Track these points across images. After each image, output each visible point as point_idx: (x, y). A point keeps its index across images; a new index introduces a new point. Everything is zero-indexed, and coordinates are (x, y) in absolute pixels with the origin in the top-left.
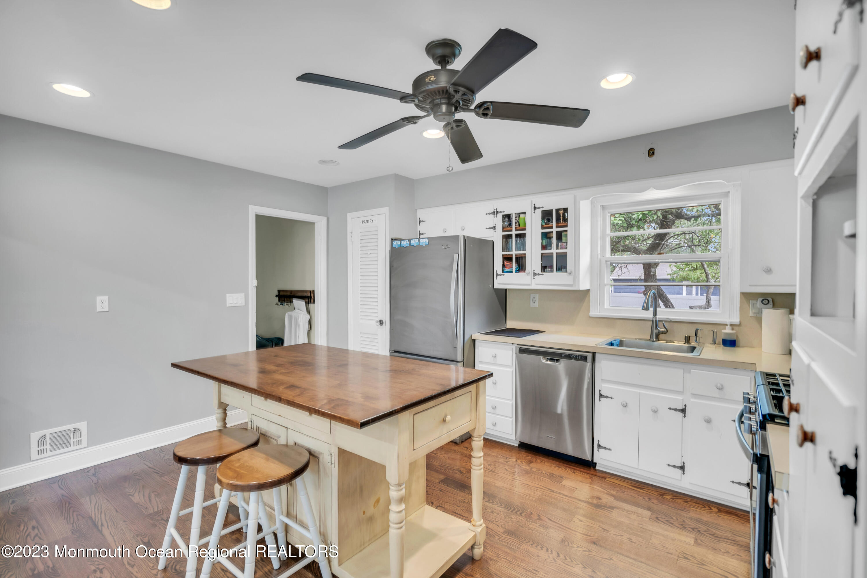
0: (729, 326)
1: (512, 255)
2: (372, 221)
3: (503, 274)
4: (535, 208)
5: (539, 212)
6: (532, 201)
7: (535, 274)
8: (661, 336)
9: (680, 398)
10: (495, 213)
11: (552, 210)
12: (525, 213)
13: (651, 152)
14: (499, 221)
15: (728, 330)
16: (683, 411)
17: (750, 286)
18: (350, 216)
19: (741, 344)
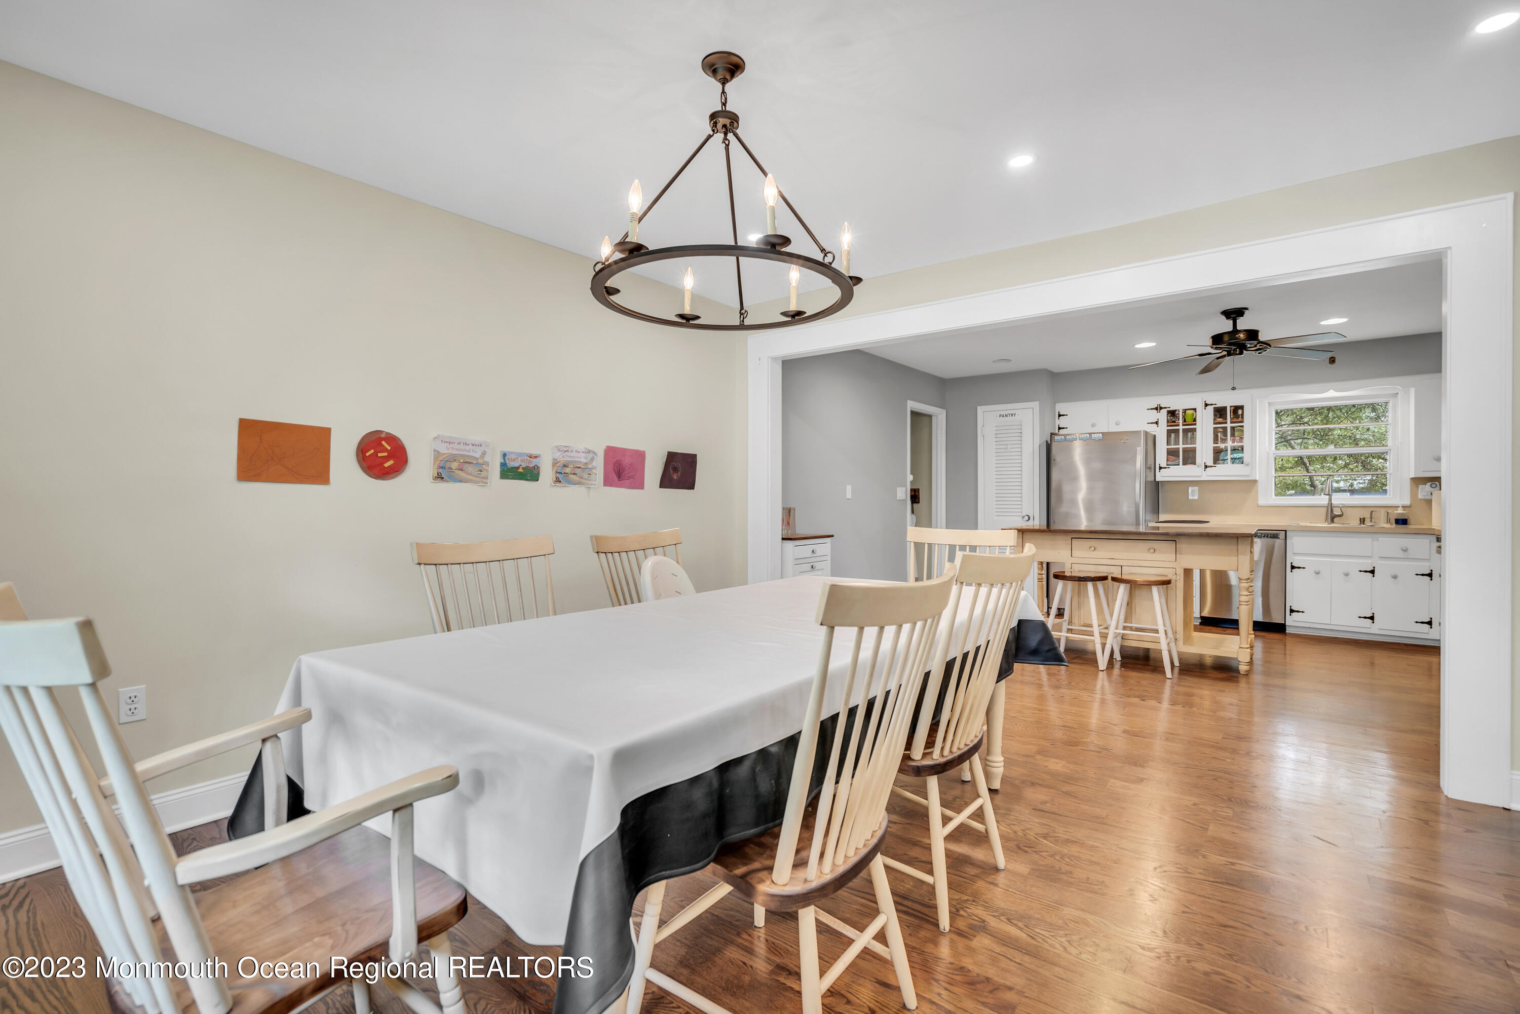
0: (1401, 508)
1: (1179, 448)
2: (1014, 415)
3: (1168, 467)
4: (1206, 405)
5: (1210, 409)
6: (1203, 398)
7: (1206, 467)
8: (1336, 520)
9: (1369, 561)
10: (1159, 408)
11: (1226, 407)
12: (1195, 410)
13: (1332, 360)
14: (1163, 416)
15: (1400, 511)
16: (1372, 572)
17: (1423, 471)
18: (980, 410)
19: (1412, 522)
